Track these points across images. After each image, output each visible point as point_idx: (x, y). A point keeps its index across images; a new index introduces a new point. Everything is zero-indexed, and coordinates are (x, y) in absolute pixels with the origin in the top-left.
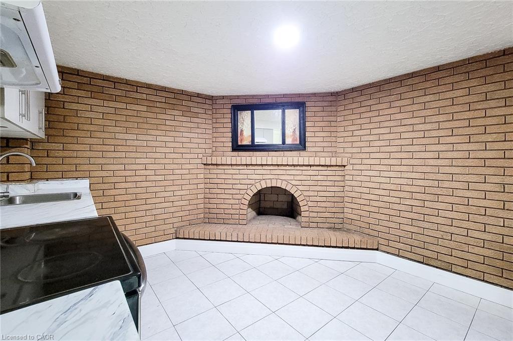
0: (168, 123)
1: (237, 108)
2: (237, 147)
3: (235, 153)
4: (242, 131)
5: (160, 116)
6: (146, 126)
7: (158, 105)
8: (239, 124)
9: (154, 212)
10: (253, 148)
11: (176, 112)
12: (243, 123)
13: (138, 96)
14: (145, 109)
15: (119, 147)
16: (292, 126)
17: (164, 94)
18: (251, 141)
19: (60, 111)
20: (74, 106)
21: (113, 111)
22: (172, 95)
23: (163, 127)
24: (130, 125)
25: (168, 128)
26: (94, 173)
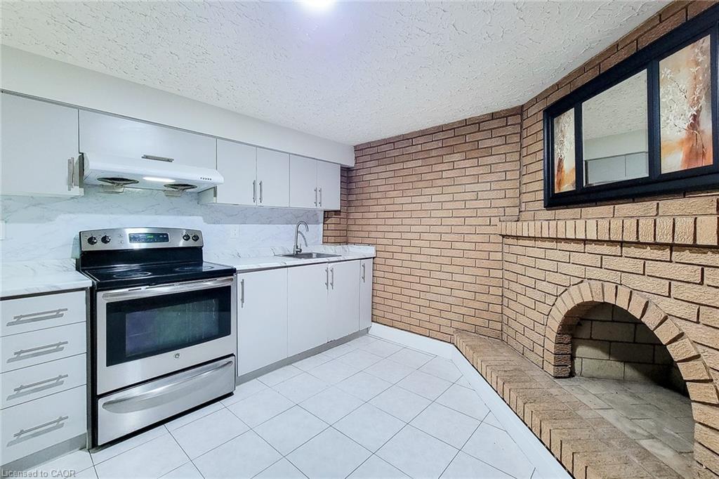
0: (445, 175)
1: (552, 113)
3: (550, 214)
4: (561, 161)
5: (436, 168)
6: (420, 185)
7: (434, 153)
8: (556, 146)
9: (429, 296)
11: (456, 157)
12: (562, 142)
13: (413, 149)
14: (420, 163)
16: (686, 107)
17: (441, 136)
18: (576, 181)
19: (360, 185)
20: (367, 178)
21: (392, 174)
22: (451, 133)
23: (439, 182)
24: (405, 186)
25: (444, 182)
26: (379, 241)
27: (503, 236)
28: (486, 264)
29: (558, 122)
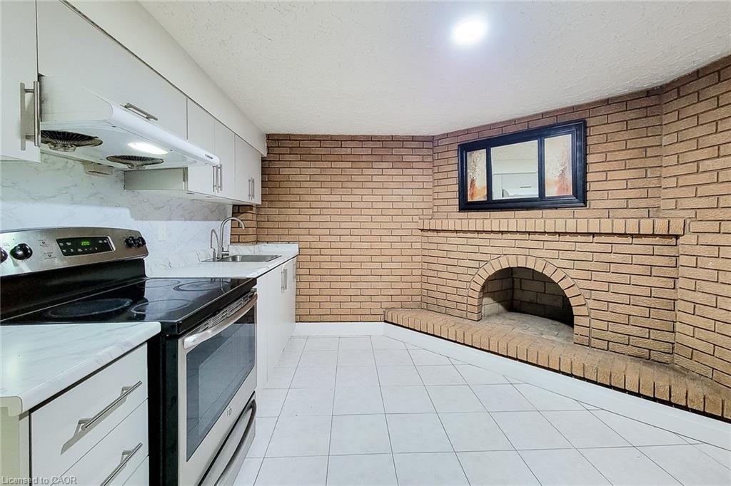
0: (375, 178)
1: (466, 148)
2: (466, 206)
3: (464, 215)
4: (473, 181)
5: (366, 172)
6: (350, 185)
7: (364, 158)
8: (468, 171)
9: (360, 285)
10: (490, 205)
11: (384, 165)
12: (475, 169)
13: (343, 151)
14: (349, 165)
15: (325, 210)
16: (558, 165)
17: (370, 144)
18: (487, 195)
19: (277, 178)
20: (287, 171)
21: (318, 171)
22: (379, 145)
23: (369, 185)
24: (334, 185)
25: (374, 185)
26: (302, 238)
27: (422, 230)
28: (410, 252)
29: (471, 155)
